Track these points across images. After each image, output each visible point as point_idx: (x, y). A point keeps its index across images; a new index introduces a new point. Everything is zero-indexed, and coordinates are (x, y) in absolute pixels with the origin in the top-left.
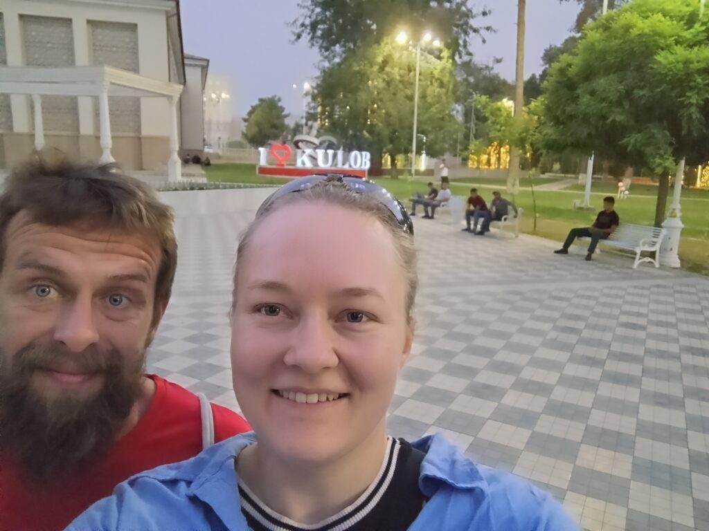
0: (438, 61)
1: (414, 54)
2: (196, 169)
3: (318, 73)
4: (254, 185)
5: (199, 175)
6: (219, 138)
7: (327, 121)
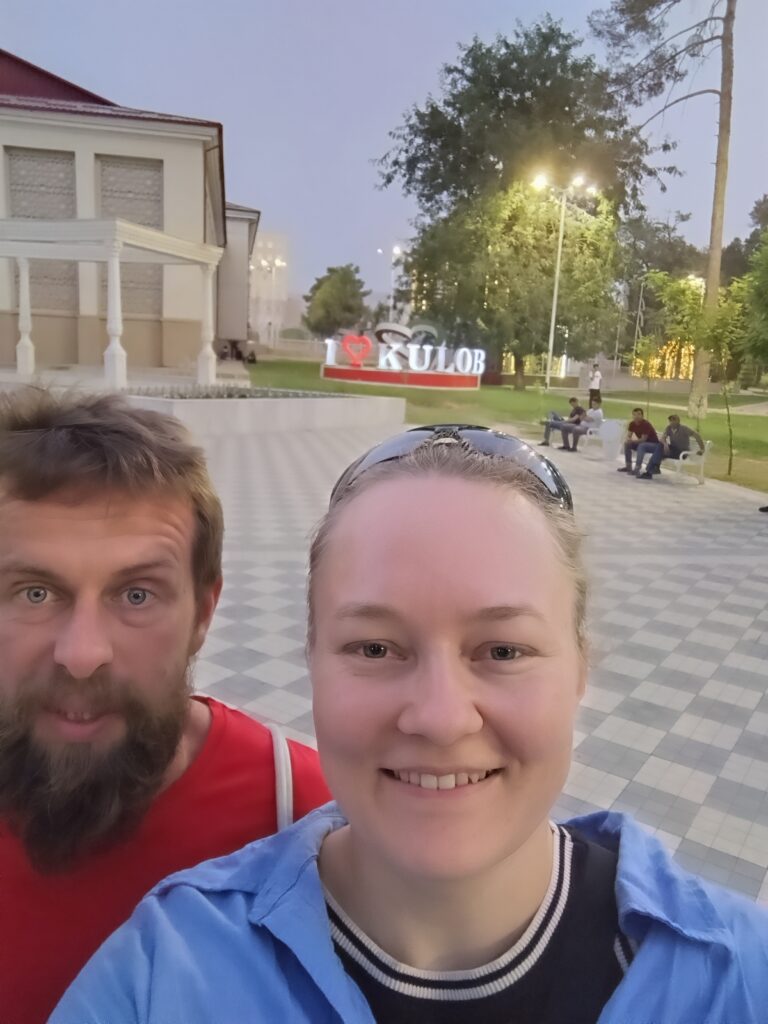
0: (593, 218)
1: (556, 208)
2: (237, 368)
3: (414, 233)
4: (317, 393)
5: (240, 376)
6: (270, 324)
7: (424, 302)
